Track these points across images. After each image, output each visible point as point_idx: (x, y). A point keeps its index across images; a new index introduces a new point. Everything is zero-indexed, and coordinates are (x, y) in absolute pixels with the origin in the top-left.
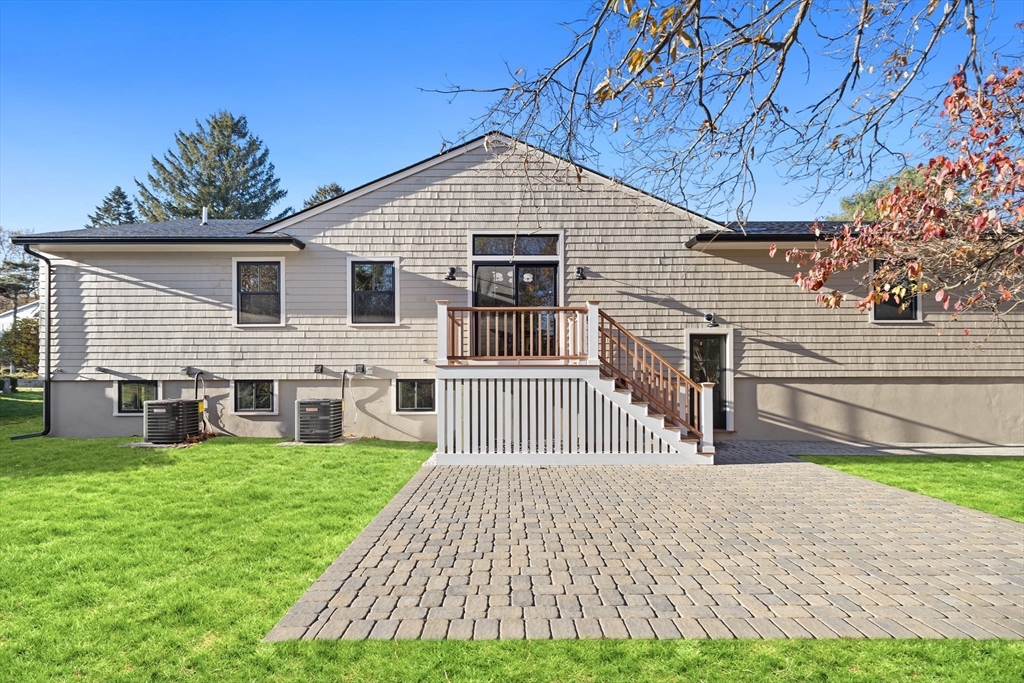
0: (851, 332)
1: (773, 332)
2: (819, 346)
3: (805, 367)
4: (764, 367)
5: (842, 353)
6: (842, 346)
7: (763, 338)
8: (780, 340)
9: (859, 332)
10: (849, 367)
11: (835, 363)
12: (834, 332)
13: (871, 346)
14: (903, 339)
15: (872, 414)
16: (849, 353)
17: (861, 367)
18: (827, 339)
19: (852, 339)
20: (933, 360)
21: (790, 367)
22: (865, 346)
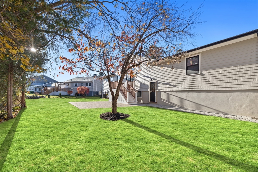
0: (180, 79)
1: (164, 81)
2: (173, 83)
3: (170, 88)
4: (162, 89)
5: (178, 84)
6: (178, 83)
7: (162, 82)
8: (165, 82)
9: (182, 79)
10: (180, 88)
11: (176, 87)
12: (176, 79)
13: (185, 82)
14: (194, 79)
15: (186, 101)
16: (180, 84)
17: (182, 88)
18: (175, 81)
19: (181, 81)
20: (204, 85)
21: (167, 88)
22: (184, 82)
